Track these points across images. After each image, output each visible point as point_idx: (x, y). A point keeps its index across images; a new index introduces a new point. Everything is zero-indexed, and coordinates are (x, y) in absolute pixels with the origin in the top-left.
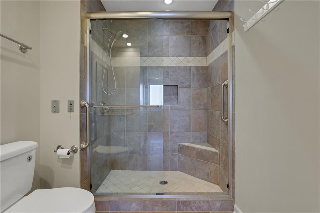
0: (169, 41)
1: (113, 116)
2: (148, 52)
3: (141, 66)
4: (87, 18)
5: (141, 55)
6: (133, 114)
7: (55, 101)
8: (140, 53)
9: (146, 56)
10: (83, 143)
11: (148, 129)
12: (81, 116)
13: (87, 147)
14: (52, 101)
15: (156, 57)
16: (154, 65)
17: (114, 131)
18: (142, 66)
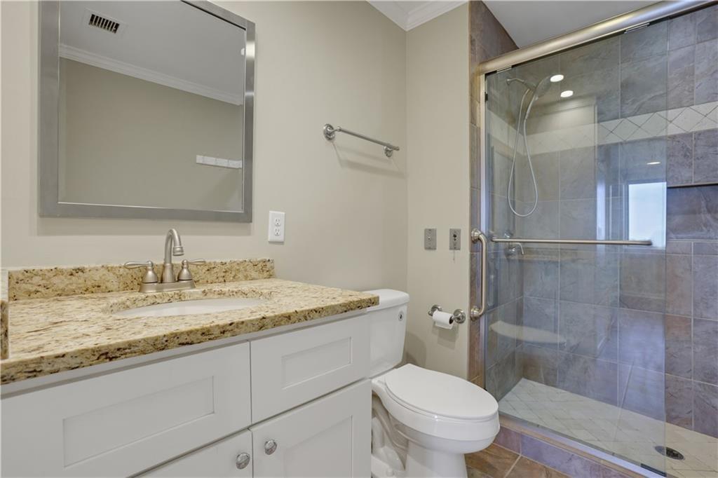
0: (693, 61)
1: (530, 262)
2: (622, 107)
3: (601, 144)
4: (480, 73)
5: (601, 117)
6: (578, 259)
7: (430, 230)
8: (599, 114)
9: (616, 118)
10: (474, 307)
11: (620, 300)
12: (472, 257)
13: (481, 316)
14: (426, 230)
15: (647, 116)
16: (640, 135)
17: (531, 295)
18: (602, 146)
